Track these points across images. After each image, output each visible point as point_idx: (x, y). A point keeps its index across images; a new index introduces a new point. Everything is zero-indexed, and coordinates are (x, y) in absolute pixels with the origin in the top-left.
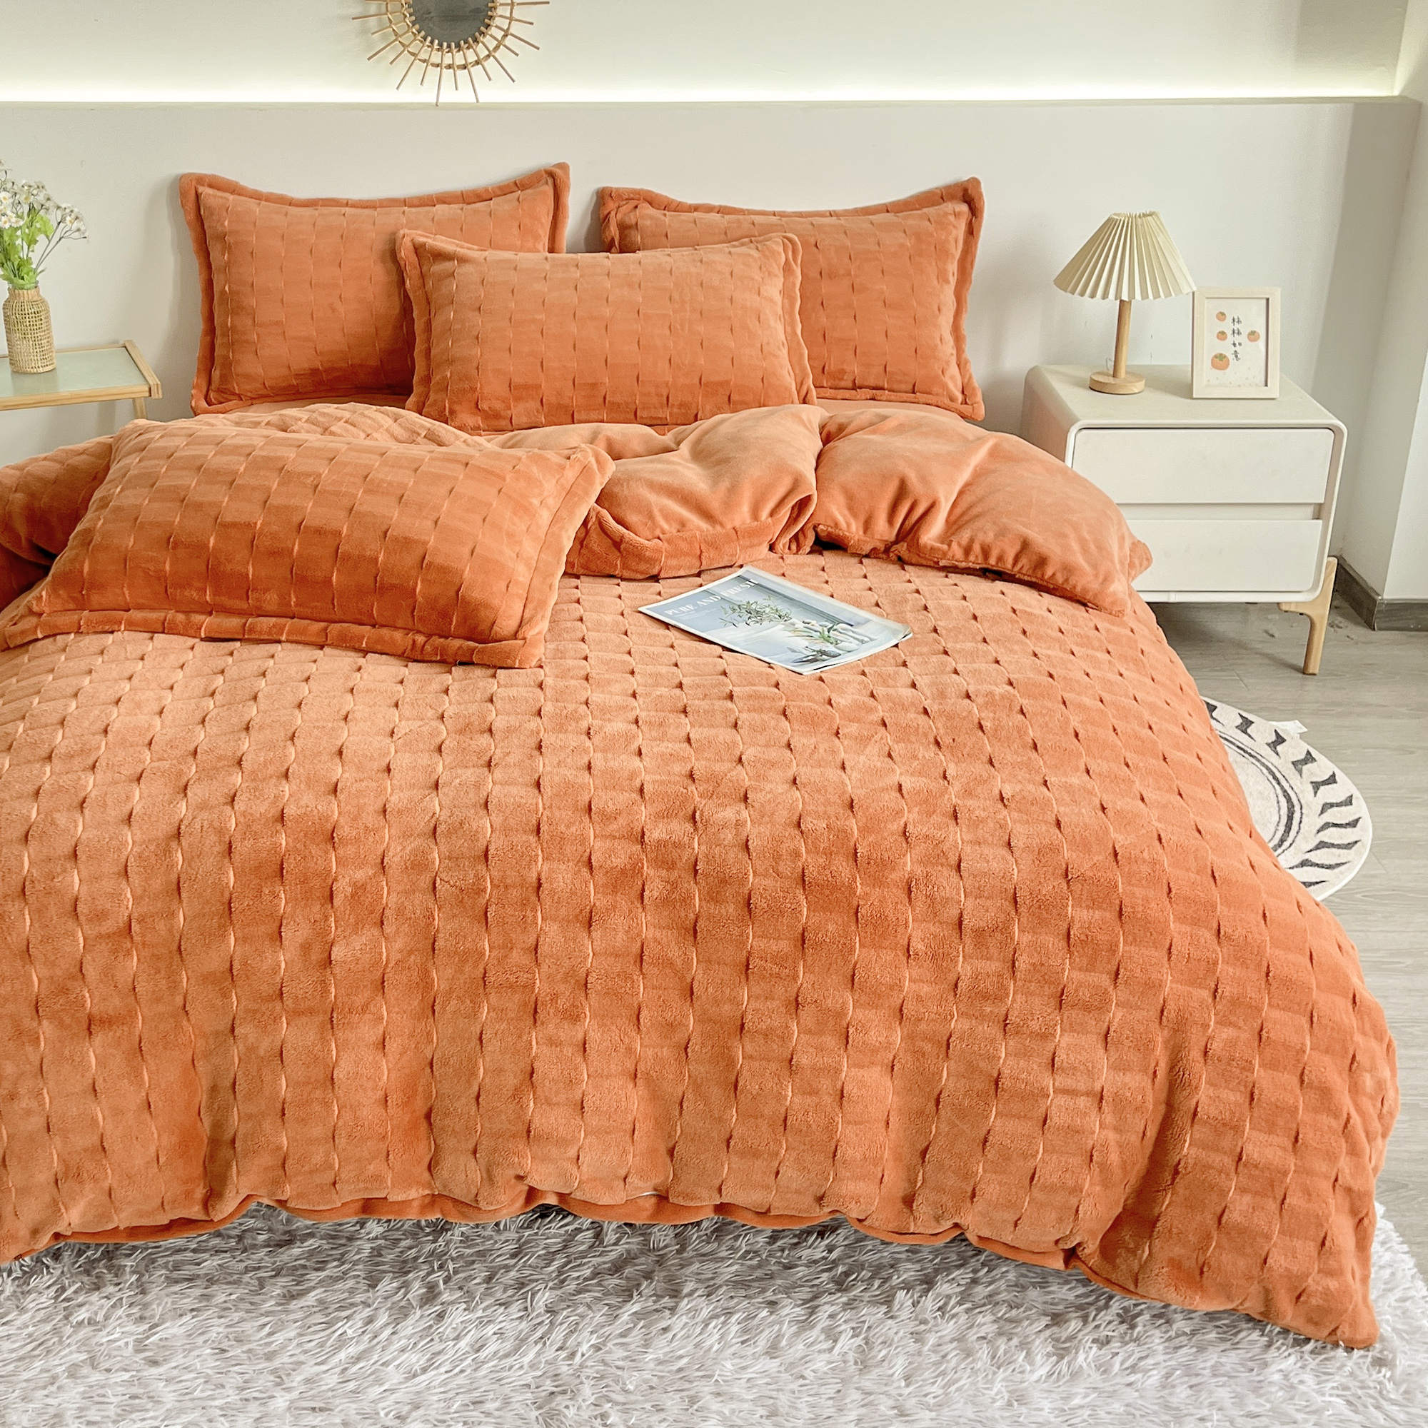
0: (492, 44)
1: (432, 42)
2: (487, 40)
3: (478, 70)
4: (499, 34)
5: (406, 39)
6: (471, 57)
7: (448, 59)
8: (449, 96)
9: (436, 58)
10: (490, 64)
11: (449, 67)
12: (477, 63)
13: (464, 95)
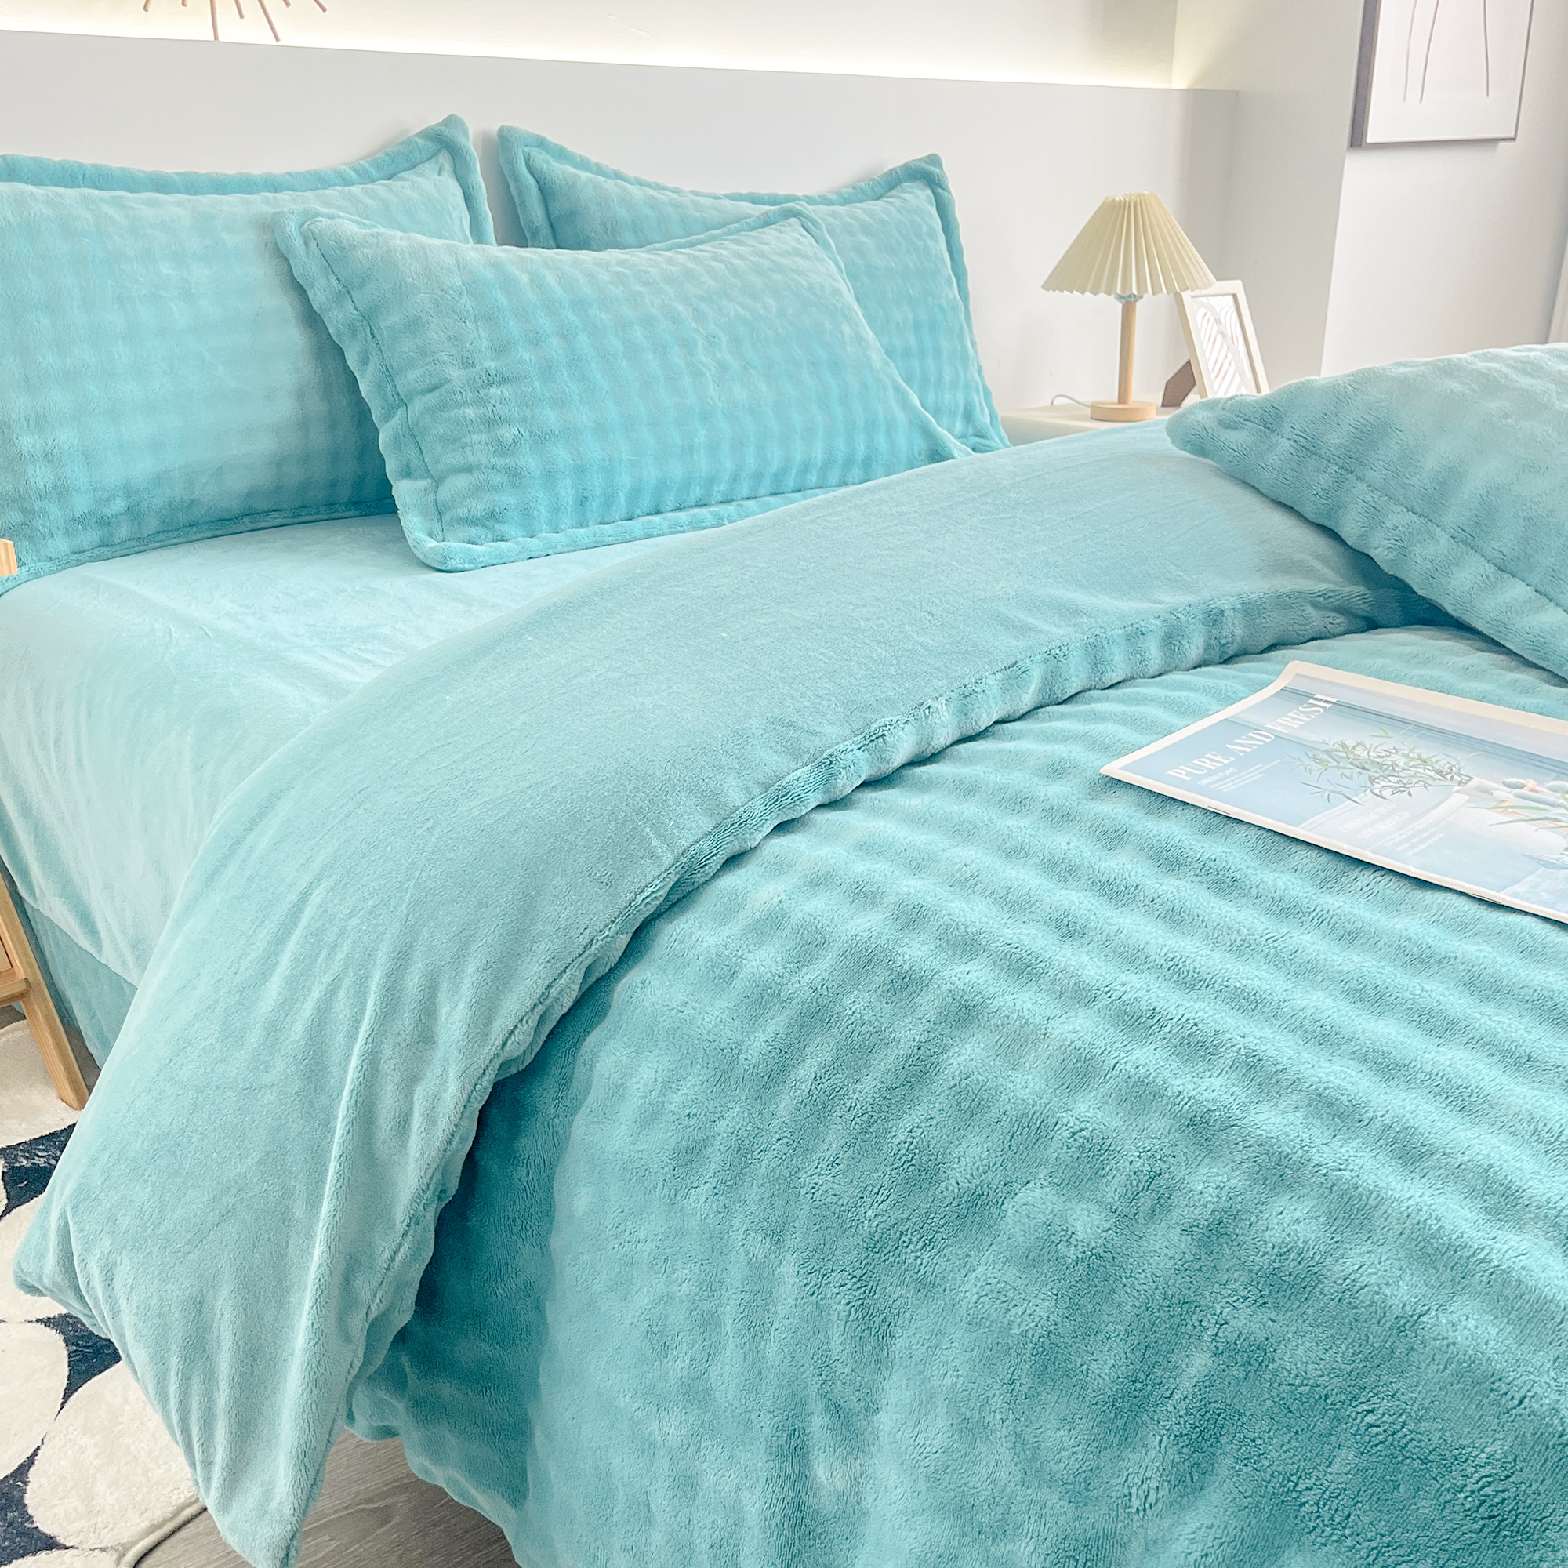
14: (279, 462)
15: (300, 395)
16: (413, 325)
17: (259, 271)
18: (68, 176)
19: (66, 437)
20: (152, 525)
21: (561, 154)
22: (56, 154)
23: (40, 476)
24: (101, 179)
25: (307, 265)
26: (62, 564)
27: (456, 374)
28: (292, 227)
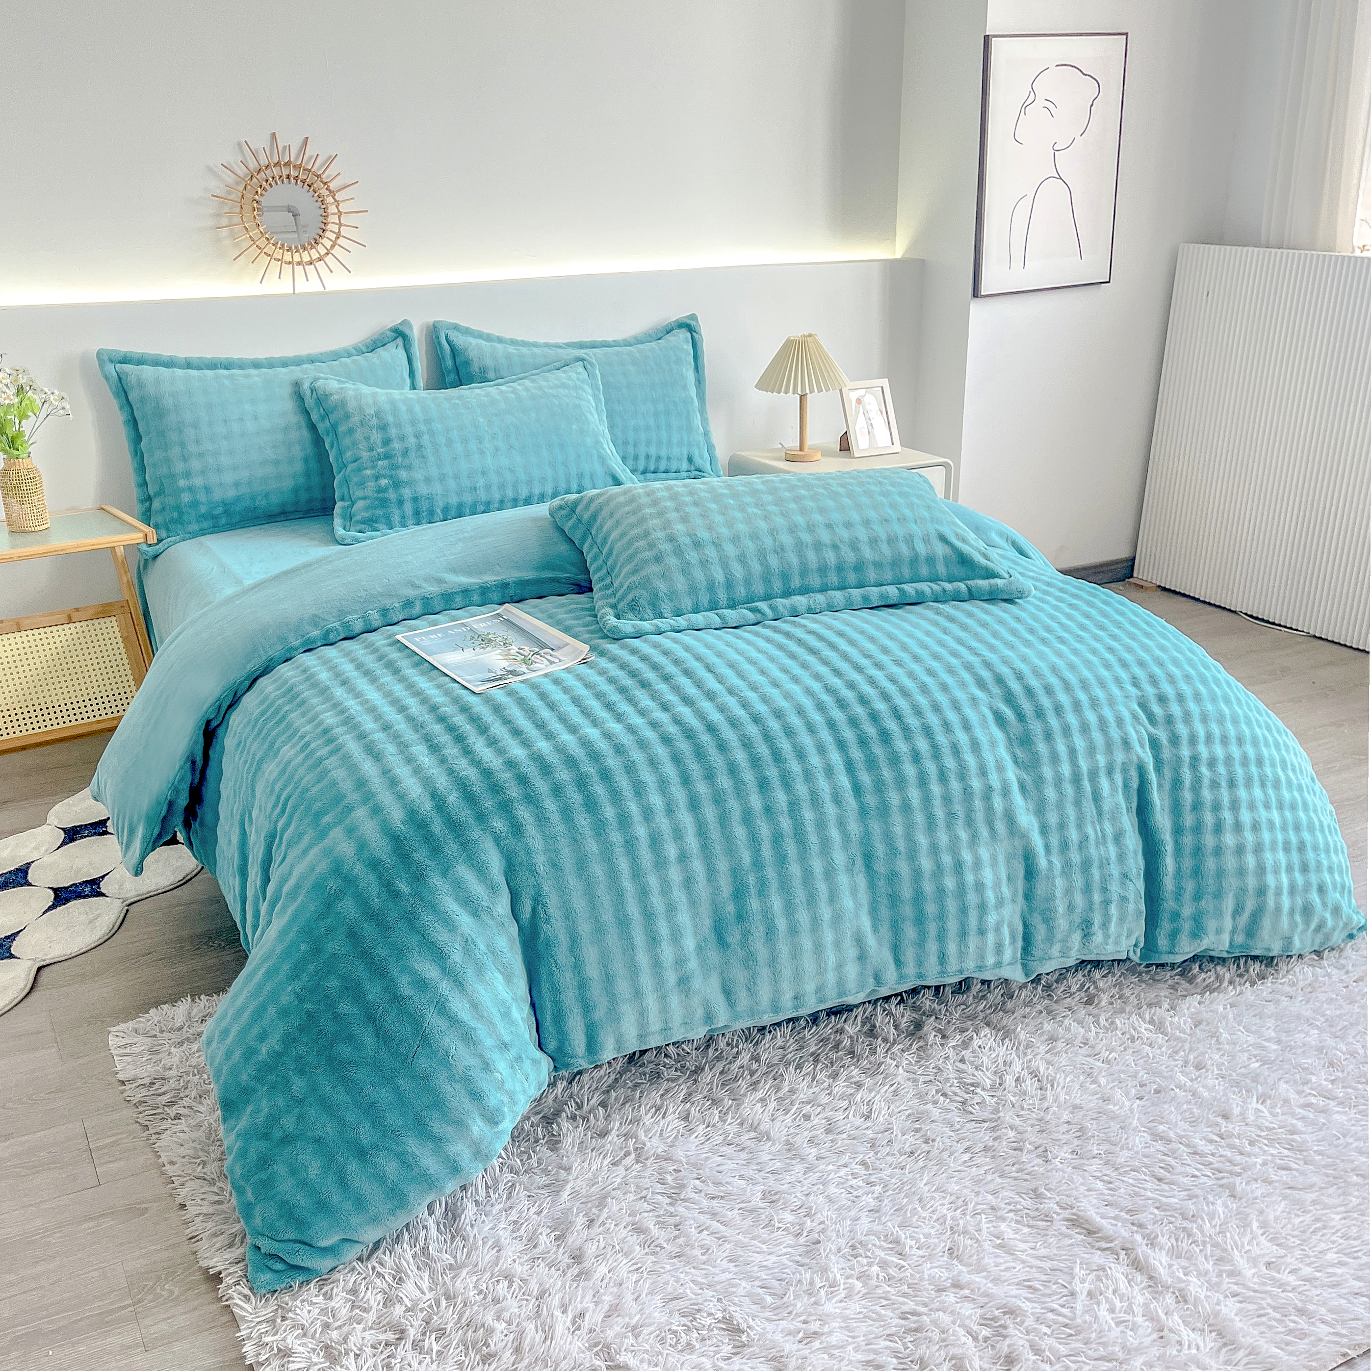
0: (328, 244)
1: (283, 245)
2: (325, 241)
3: (320, 265)
4: (333, 237)
5: (262, 242)
6: (315, 256)
7: (297, 258)
8: (303, 287)
9: (288, 257)
10: (329, 259)
11: (299, 264)
12: (320, 259)
13: (313, 286)
14: (296, 491)
15: (306, 461)
16: (351, 431)
17: (288, 405)
18: (213, 365)
19: (198, 481)
20: (237, 518)
21: (467, 332)
22: (209, 354)
23: (186, 498)
24: (228, 365)
25: (309, 402)
26: (194, 535)
27: (365, 455)
28: (306, 386)
